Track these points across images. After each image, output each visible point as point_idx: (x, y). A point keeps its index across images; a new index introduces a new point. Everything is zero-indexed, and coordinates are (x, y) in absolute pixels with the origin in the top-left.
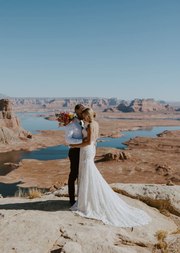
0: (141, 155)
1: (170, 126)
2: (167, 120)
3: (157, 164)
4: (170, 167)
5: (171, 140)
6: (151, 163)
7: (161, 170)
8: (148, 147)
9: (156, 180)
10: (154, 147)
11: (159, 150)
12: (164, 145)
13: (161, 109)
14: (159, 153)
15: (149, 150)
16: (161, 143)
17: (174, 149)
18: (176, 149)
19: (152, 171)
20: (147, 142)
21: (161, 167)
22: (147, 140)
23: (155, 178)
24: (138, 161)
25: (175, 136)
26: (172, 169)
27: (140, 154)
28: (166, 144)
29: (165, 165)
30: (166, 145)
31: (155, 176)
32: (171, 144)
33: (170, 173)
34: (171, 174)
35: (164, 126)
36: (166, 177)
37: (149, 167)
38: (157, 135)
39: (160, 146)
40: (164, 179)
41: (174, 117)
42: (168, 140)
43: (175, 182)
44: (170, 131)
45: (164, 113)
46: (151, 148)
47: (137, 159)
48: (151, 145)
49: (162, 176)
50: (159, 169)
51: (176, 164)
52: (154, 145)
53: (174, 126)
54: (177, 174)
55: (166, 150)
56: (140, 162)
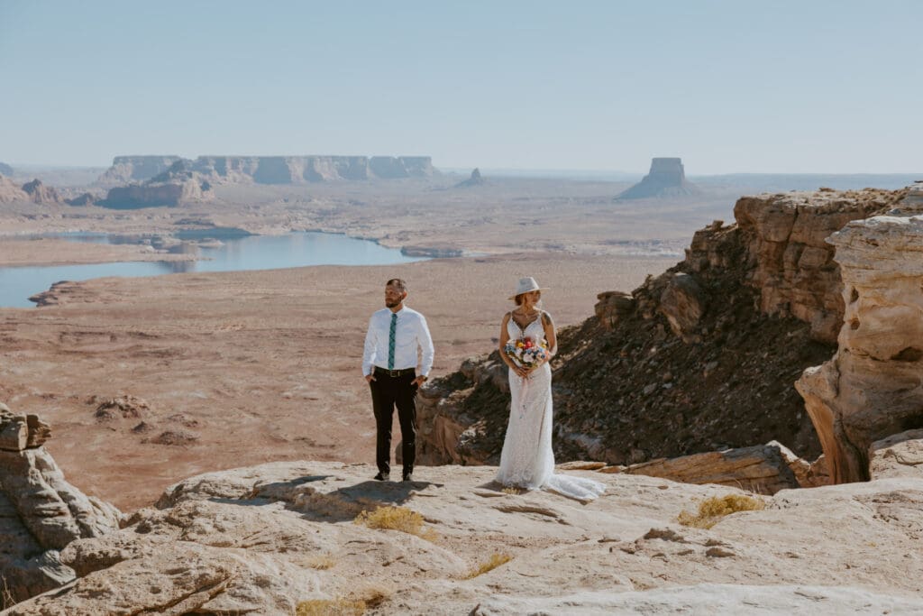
0: (13, 372)
1: (68, 263)
2: (45, 239)
3: (95, 397)
4: (143, 402)
5: (103, 314)
6: (68, 394)
7: (115, 412)
8: (21, 344)
9: (106, 448)
10: (42, 342)
11: (68, 352)
12: (82, 333)
13: (12, 200)
14: (78, 361)
15: (29, 353)
16: (69, 326)
17: (123, 346)
18: (130, 345)
19: (83, 422)
20: (11, 326)
21: (112, 402)
22: (8, 319)
23: (101, 444)
24: (18, 394)
25: (107, 301)
26: (153, 408)
27: (8, 371)
28: (90, 330)
29: (126, 397)
30: (90, 333)
31: (100, 437)
32: (107, 329)
33: (150, 419)
34: (155, 424)
35: (44, 265)
36: (141, 436)
37: (67, 410)
38: (32, 300)
39: (65, 337)
40: (134, 442)
41: (70, 231)
42: (89, 313)
43: (177, 445)
44: (77, 284)
45: (25, 216)
46: (34, 348)
47: (7, 387)
48: (32, 339)
49: (122, 432)
50: (106, 413)
51: (159, 391)
52: (41, 337)
53: (81, 263)
54: (175, 420)
55: (97, 350)
56: (25, 395)
